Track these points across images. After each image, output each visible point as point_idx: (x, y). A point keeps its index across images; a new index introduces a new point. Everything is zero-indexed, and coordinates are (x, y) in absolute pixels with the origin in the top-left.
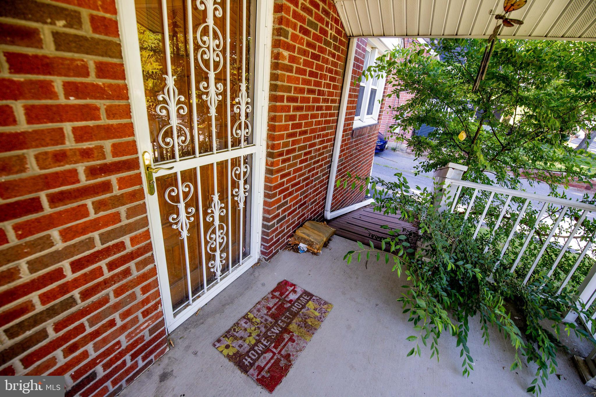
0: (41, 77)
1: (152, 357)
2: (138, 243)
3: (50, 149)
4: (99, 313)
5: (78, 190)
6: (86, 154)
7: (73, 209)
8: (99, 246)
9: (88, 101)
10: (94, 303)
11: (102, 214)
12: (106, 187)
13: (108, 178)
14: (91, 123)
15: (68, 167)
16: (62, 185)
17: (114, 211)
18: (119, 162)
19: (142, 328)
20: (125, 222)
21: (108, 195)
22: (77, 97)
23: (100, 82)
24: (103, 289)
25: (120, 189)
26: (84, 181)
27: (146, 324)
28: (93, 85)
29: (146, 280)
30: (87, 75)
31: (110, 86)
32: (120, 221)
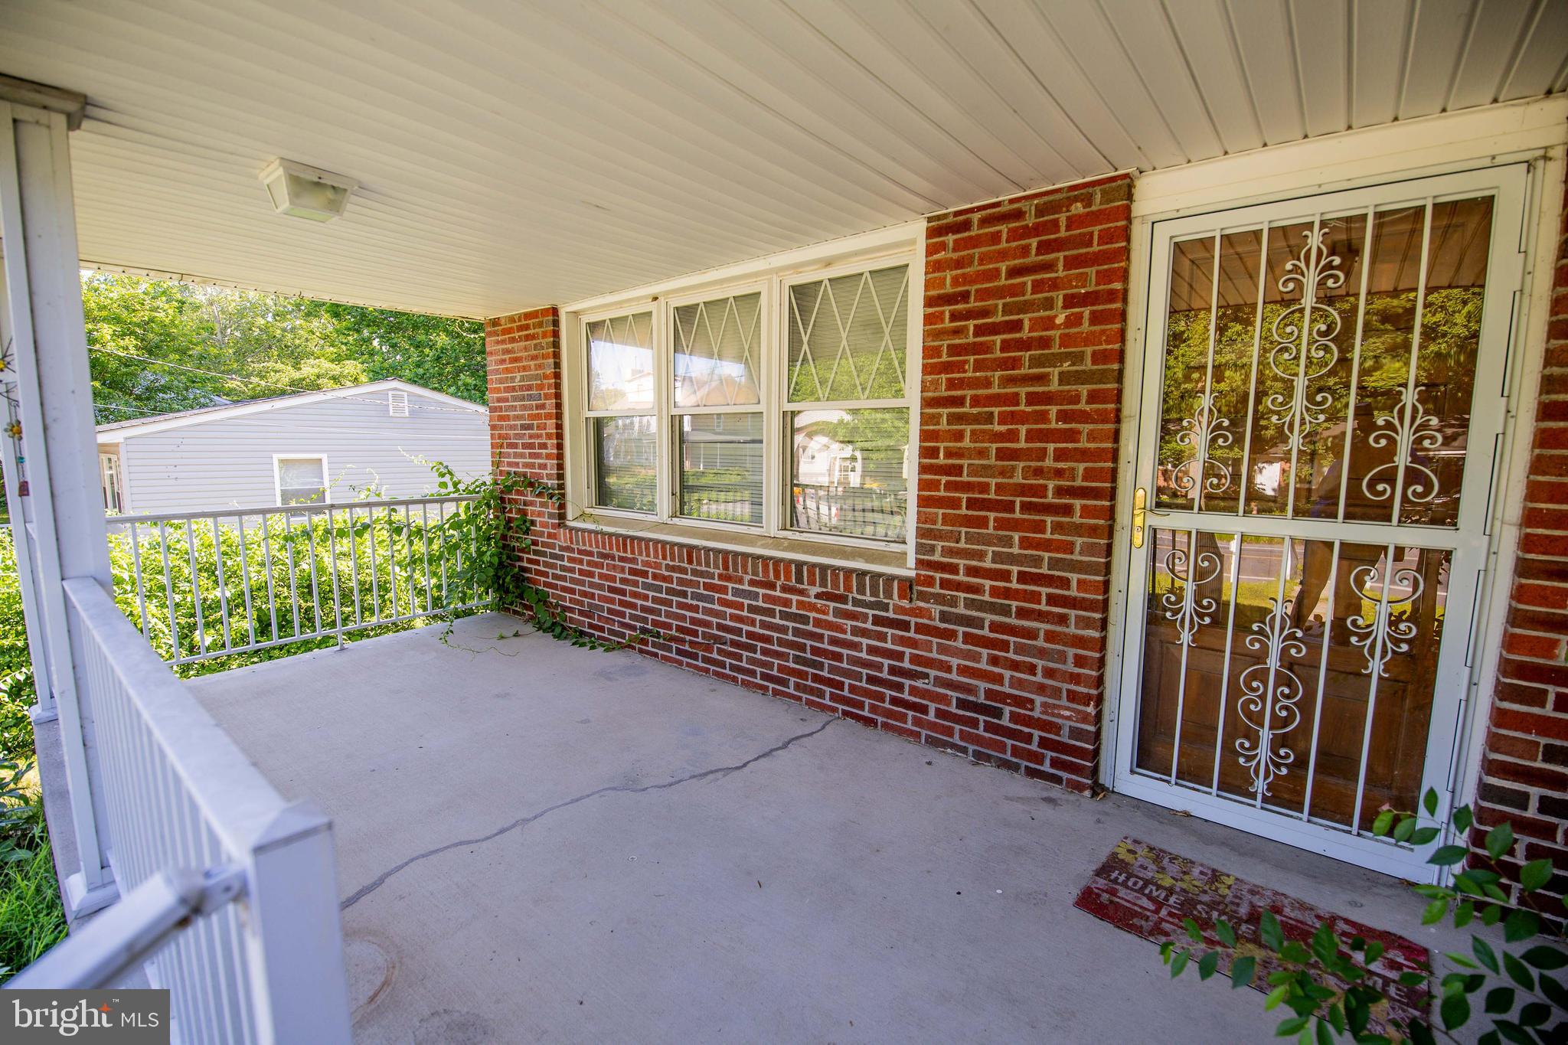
0: (1043, 407)
1: (1065, 775)
2: (1086, 591)
3: (1033, 464)
4: (1025, 644)
5: (1043, 504)
6: (1059, 473)
7: (1034, 521)
8: (1044, 570)
9: (1073, 426)
10: (1023, 628)
11: (1056, 537)
12: (1068, 510)
13: (1072, 501)
14: (1070, 445)
15: (1041, 482)
16: (1033, 496)
17: (1069, 538)
18: (1087, 488)
19: (1062, 712)
20: (1076, 557)
21: (1067, 519)
22: (1065, 422)
23: (1088, 408)
24: (1035, 620)
25: (1081, 517)
26: (1050, 498)
27: (1067, 713)
28: (1081, 411)
29: (1084, 649)
30: (1078, 402)
31: (1097, 411)
32: (1072, 553)
